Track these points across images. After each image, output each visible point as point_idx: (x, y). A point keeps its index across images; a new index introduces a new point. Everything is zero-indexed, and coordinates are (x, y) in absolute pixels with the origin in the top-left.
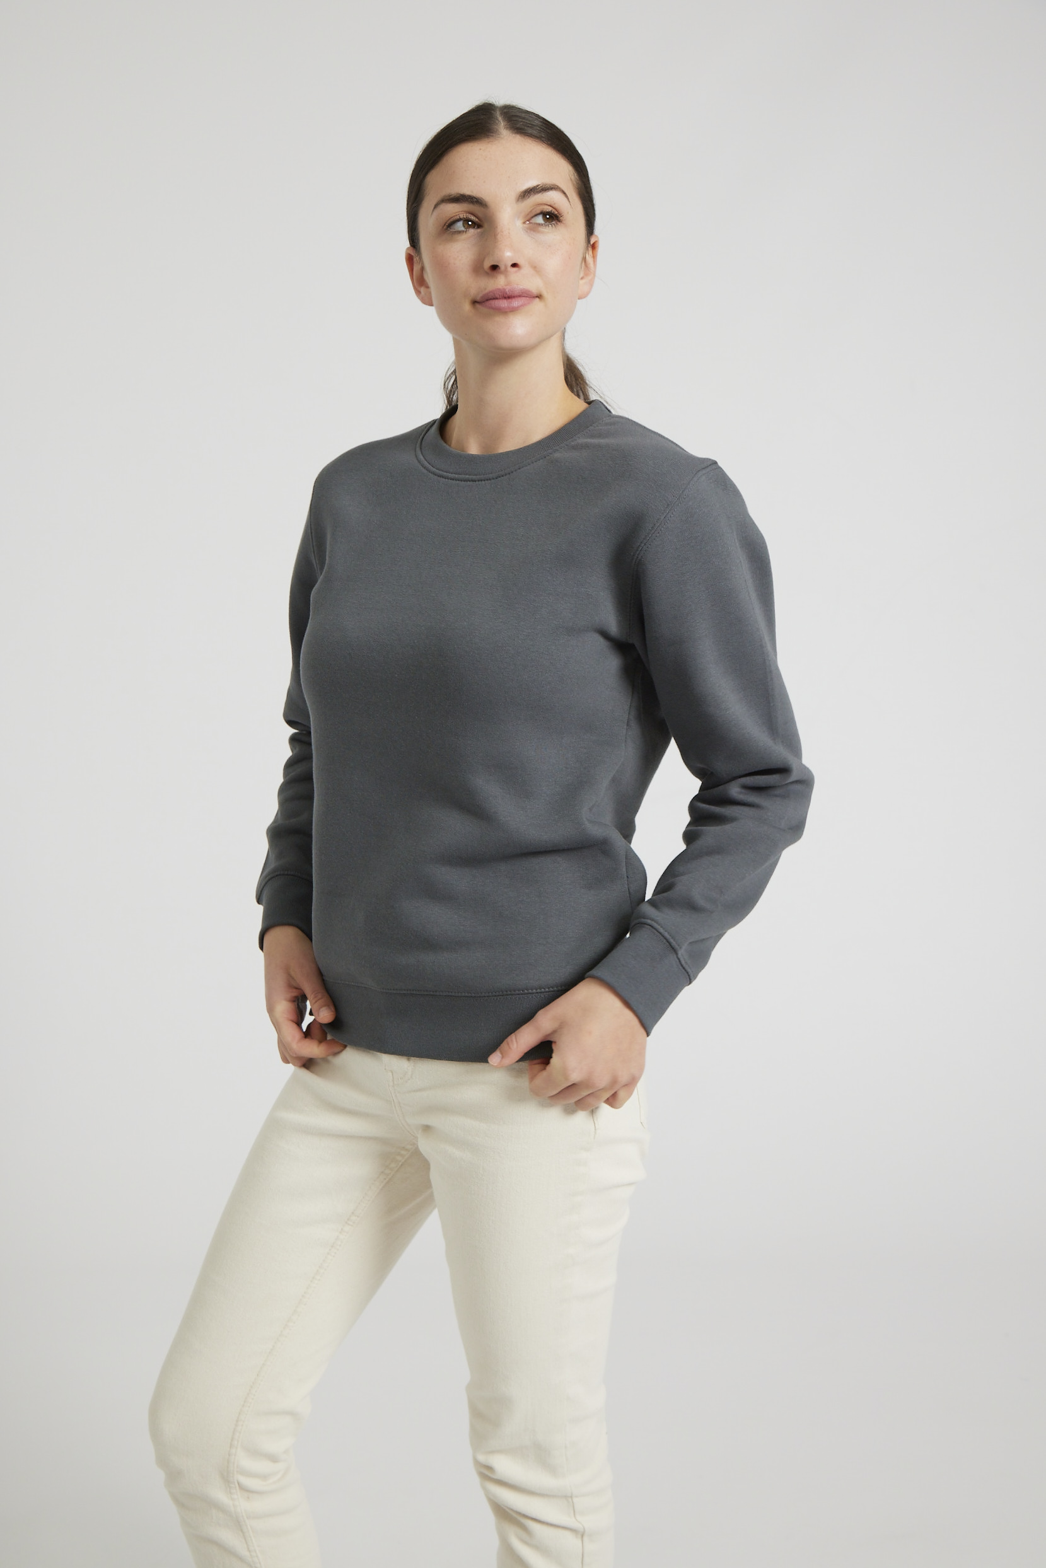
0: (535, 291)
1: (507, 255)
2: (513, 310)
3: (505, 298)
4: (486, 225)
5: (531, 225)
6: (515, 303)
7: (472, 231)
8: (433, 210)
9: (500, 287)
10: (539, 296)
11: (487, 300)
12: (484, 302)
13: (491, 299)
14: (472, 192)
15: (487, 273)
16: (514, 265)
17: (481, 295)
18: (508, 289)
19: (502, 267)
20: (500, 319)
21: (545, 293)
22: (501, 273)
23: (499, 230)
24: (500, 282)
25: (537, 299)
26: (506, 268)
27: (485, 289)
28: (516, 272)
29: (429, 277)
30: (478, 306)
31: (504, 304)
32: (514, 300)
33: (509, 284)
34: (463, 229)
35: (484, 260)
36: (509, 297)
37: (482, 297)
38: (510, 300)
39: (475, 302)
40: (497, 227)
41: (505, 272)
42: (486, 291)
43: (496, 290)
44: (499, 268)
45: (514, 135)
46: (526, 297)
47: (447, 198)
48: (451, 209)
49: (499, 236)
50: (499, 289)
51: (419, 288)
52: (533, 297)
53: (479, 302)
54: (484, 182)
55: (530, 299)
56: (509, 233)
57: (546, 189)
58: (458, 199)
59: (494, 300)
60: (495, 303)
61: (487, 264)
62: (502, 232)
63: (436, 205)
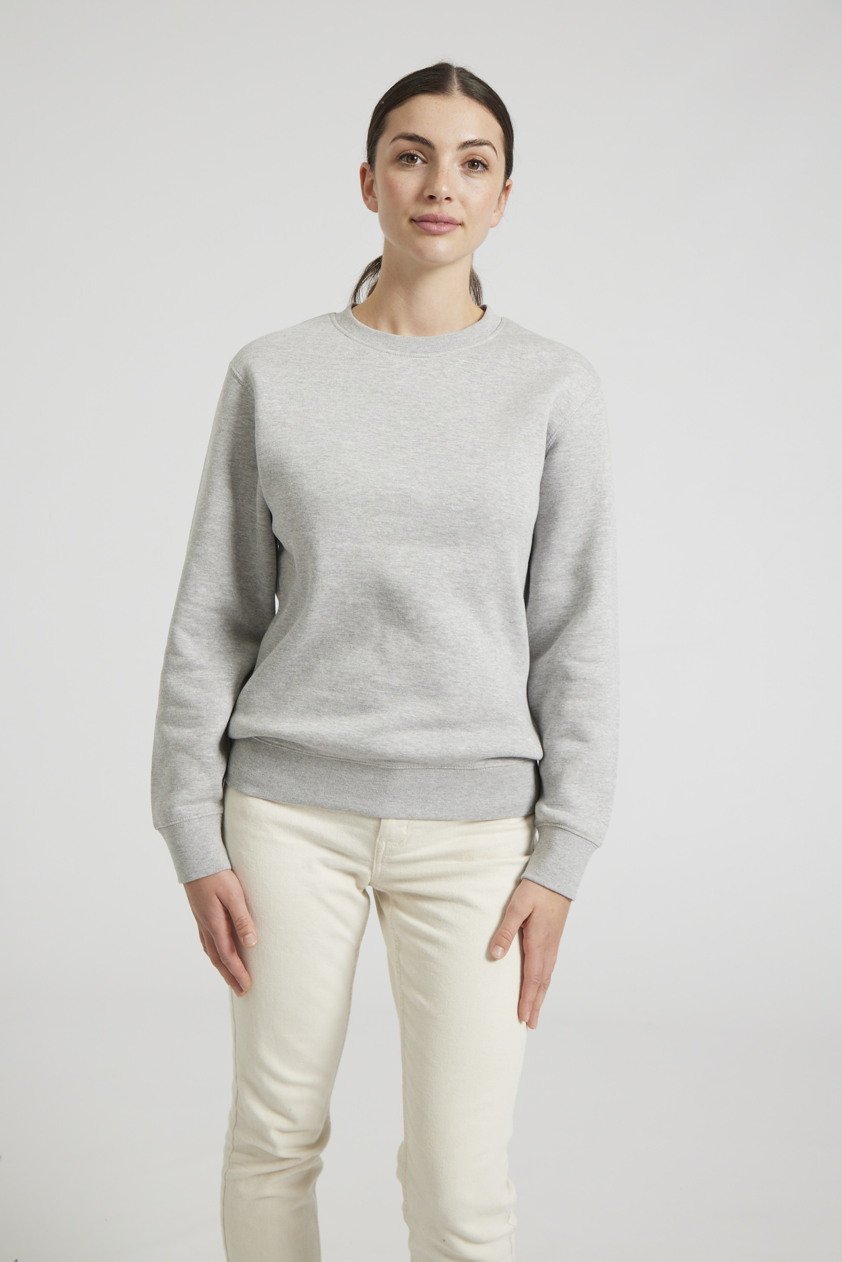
0: (459, 221)
1: (443, 189)
2: (440, 233)
3: (435, 222)
4: (430, 163)
5: (465, 168)
6: (445, 228)
8: (390, 145)
9: (434, 213)
10: (462, 225)
11: (422, 221)
12: (418, 222)
13: (424, 221)
14: (425, 135)
15: (426, 201)
17: (418, 216)
18: (439, 215)
19: (438, 199)
20: (430, 239)
21: (466, 223)
22: (437, 203)
23: (440, 169)
24: (434, 210)
25: (460, 226)
26: (442, 199)
27: (422, 212)
28: (447, 203)
31: (434, 227)
32: (443, 225)
33: (441, 212)
35: (424, 190)
36: (439, 222)
37: (420, 217)
38: (440, 225)
39: (412, 220)
40: (439, 166)
41: (439, 203)
42: (423, 214)
43: (430, 215)
44: (436, 198)
45: (463, 97)
46: (452, 224)
47: (403, 135)
48: (405, 145)
49: (440, 175)
50: (432, 214)
51: (367, 196)
52: (457, 224)
53: (415, 221)
54: (435, 129)
55: (456, 226)
56: (448, 173)
57: (481, 143)
58: (413, 138)
59: (426, 223)
60: (428, 225)
61: (427, 194)
62: (443, 171)
63: (394, 140)
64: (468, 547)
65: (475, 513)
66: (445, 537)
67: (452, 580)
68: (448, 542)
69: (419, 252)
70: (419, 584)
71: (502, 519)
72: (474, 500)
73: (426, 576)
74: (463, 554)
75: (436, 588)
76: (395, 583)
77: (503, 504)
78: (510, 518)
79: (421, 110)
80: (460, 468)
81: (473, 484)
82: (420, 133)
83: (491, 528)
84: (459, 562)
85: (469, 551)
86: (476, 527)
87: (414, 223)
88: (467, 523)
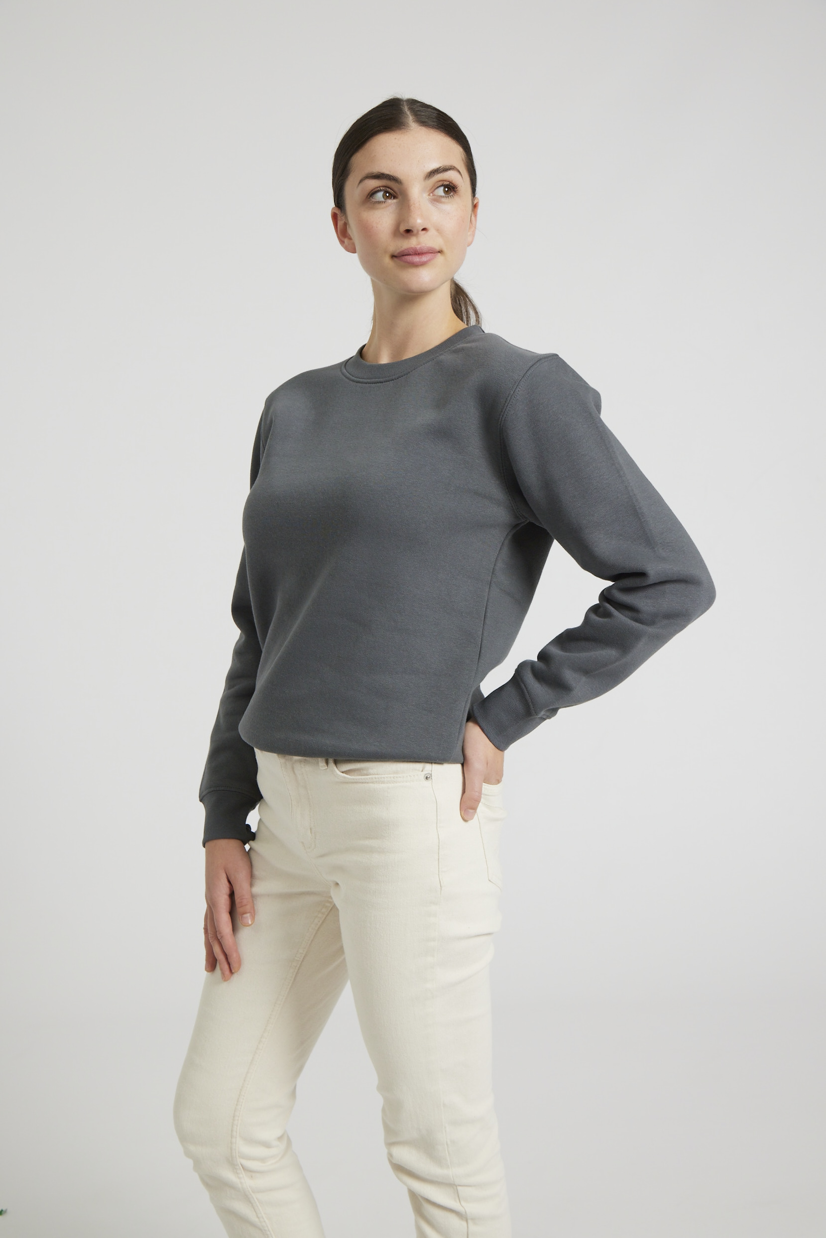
0: (437, 248)
1: (418, 221)
2: (423, 264)
3: (416, 254)
4: (400, 197)
5: (435, 197)
6: (424, 258)
7: (389, 201)
8: (358, 186)
9: (413, 246)
10: (440, 252)
11: (403, 256)
12: (400, 257)
13: (406, 255)
14: (390, 172)
15: (403, 236)
16: (424, 229)
17: (398, 251)
18: (418, 247)
19: (415, 232)
20: (413, 271)
21: (445, 250)
22: (414, 235)
23: (412, 202)
24: (412, 243)
25: (439, 254)
26: (418, 231)
27: (401, 247)
28: (424, 234)
30: (395, 259)
31: (416, 259)
32: (423, 256)
33: (419, 243)
34: (383, 200)
35: (399, 224)
36: (419, 254)
37: (399, 253)
38: (420, 256)
39: (393, 256)
40: (409, 200)
41: (417, 235)
42: (403, 249)
43: (409, 248)
44: (413, 232)
45: (420, 127)
46: (432, 253)
47: (369, 175)
48: (373, 184)
49: (412, 208)
50: (412, 248)
51: (343, 239)
52: (436, 252)
53: (397, 257)
54: (399, 165)
55: (435, 254)
56: (420, 205)
57: (447, 169)
58: (379, 176)
59: (408, 256)
60: (409, 258)
61: (403, 228)
62: (414, 204)
63: (361, 181)
79: (382, 148)
82: (384, 171)
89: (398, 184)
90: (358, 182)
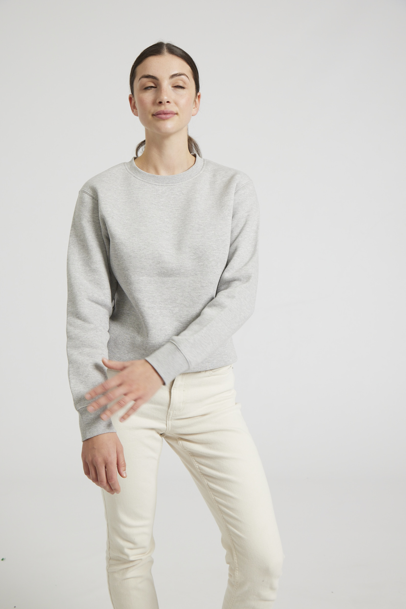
0: (175, 112)
1: (165, 98)
2: (167, 119)
4: (158, 87)
6: (168, 116)
7: (153, 89)
8: (138, 82)
10: (177, 114)
12: (156, 115)
14: (153, 75)
15: (158, 105)
16: (168, 102)
17: (155, 112)
18: (165, 110)
19: (163, 103)
20: (162, 122)
21: (179, 113)
24: (162, 108)
25: (176, 115)
26: (165, 103)
27: (157, 110)
28: (169, 104)
29: (137, 105)
31: (164, 116)
32: (167, 115)
35: (157, 99)
36: (165, 114)
37: (156, 113)
38: (166, 115)
39: (153, 115)
40: (162, 88)
41: (164, 104)
42: (157, 111)
43: (161, 111)
44: (162, 103)
45: (170, 55)
46: (172, 114)
47: (143, 76)
48: (145, 80)
49: (162, 91)
50: (162, 110)
51: (133, 110)
52: (175, 114)
53: (155, 115)
54: (158, 71)
56: (166, 90)
57: (180, 75)
58: (148, 77)
59: (160, 115)
60: (160, 116)
61: (158, 101)
62: (164, 90)
63: (140, 79)
64: (202, 275)
65: (202, 258)
66: (190, 272)
67: (196, 292)
68: (192, 274)
69: (158, 129)
70: (179, 295)
71: (215, 259)
72: (201, 252)
73: (182, 291)
74: (200, 279)
75: (188, 296)
76: (168, 295)
77: (215, 252)
78: (219, 258)
79: (150, 63)
80: (193, 237)
81: (199, 244)
82: (151, 74)
83: (211, 264)
84: (198, 283)
85: (202, 277)
86: (204, 265)
87: (154, 116)
88: (199, 263)
89: (156, 81)
90: (138, 80)
